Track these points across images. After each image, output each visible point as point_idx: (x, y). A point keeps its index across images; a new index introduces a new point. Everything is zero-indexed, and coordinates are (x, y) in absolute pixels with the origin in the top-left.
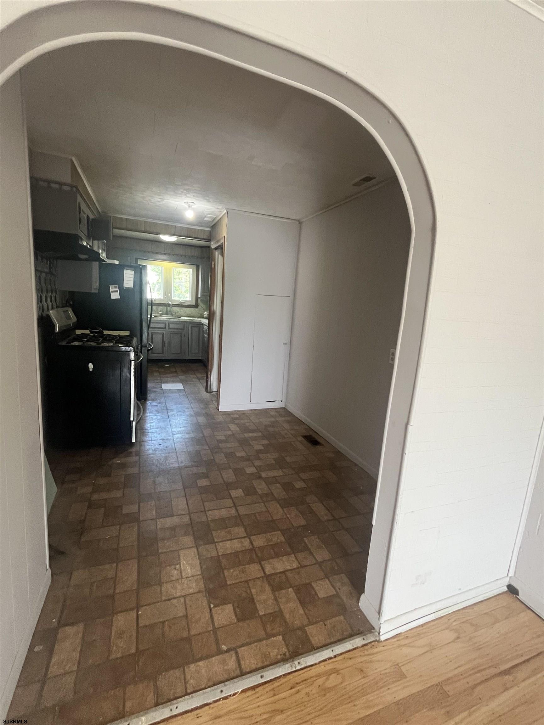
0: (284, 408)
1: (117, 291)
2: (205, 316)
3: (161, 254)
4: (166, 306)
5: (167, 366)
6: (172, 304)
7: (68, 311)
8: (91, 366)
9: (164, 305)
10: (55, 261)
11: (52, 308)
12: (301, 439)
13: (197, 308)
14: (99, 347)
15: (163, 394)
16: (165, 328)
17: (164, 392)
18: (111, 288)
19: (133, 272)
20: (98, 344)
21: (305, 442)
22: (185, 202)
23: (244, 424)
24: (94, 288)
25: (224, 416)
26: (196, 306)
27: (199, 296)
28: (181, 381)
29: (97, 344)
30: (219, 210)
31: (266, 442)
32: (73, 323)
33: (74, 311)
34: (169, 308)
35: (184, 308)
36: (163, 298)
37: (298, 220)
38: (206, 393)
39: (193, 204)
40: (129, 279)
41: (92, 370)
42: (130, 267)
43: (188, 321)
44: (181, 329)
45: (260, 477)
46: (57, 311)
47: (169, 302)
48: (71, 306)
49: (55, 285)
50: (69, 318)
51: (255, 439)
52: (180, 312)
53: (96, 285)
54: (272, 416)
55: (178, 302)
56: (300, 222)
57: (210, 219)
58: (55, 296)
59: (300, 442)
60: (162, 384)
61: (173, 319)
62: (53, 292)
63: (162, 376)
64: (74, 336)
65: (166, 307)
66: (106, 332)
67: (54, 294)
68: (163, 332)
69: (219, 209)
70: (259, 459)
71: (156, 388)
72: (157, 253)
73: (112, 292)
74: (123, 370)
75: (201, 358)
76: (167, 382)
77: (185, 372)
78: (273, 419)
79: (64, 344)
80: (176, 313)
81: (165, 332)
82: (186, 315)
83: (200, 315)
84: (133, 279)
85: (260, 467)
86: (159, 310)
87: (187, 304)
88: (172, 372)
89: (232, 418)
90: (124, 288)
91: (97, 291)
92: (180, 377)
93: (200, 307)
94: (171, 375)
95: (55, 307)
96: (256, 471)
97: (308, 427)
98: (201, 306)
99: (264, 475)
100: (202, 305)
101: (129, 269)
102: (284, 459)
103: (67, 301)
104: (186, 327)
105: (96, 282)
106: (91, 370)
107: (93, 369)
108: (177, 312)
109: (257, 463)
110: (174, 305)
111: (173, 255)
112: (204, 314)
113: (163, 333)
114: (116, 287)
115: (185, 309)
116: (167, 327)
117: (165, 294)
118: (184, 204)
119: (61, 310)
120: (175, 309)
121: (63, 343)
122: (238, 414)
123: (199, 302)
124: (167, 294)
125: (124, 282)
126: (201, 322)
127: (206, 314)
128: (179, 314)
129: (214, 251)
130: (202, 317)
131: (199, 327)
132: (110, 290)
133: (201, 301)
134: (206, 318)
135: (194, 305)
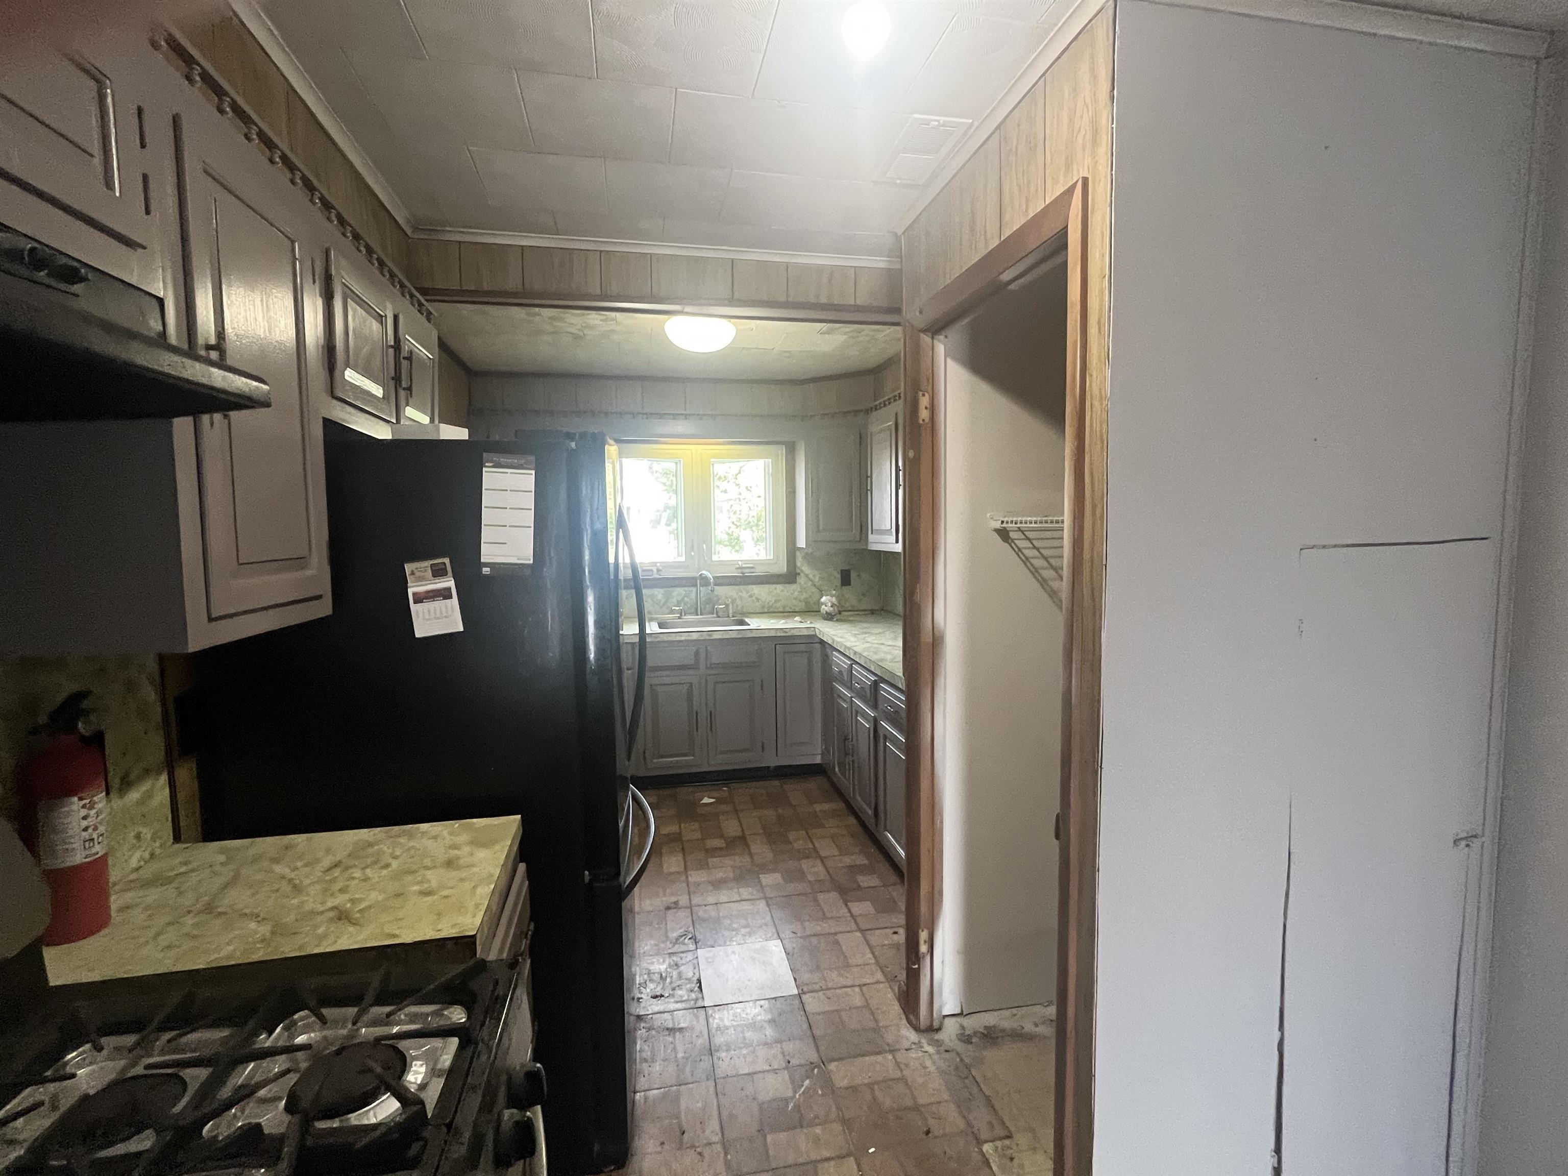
1: (446, 594)
2: (824, 609)
3: (675, 416)
4: (696, 586)
5: (706, 800)
6: (715, 578)
9: (690, 582)
13: (794, 582)
16: (696, 667)
18: (416, 579)
19: (528, 479)
26: (790, 577)
27: (801, 542)
28: (774, 918)
34: (704, 592)
35: (750, 587)
36: (683, 559)
38: (915, 1032)
40: (507, 520)
42: (510, 450)
43: (770, 632)
47: (704, 572)
52: (738, 602)
55: (733, 568)
60: (699, 951)
63: (696, 877)
65: (694, 589)
68: (691, 680)
72: (661, 416)
73: (420, 599)
75: (818, 760)
76: (718, 932)
80: (727, 606)
81: (695, 681)
82: (759, 609)
83: (804, 608)
84: (529, 517)
86: (674, 600)
87: (760, 571)
90: (486, 570)
92: (762, 877)
93: (801, 580)
98: (809, 577)
101: (508, 460)
104: (765, 656)
108: (731, 602)
110: (722, 581)
111: (713, 417)
112: (819, 604)
113: (692, 685)
114: (438, 572)
115: (756, 590)
116: (702, 663)
117: (691, 546)
120: (721, 591)
123: (799, 564)
124: (695, 548)
125: (486, 534)
126: (815, 636)
127: (827, 602)
128: (737, 606)
129: (926, 339)
130: (811, 610)
131: (809, 653)
132: (410, 591)
133: (804, 557)
134: (829, 617)
135: (782, 575)
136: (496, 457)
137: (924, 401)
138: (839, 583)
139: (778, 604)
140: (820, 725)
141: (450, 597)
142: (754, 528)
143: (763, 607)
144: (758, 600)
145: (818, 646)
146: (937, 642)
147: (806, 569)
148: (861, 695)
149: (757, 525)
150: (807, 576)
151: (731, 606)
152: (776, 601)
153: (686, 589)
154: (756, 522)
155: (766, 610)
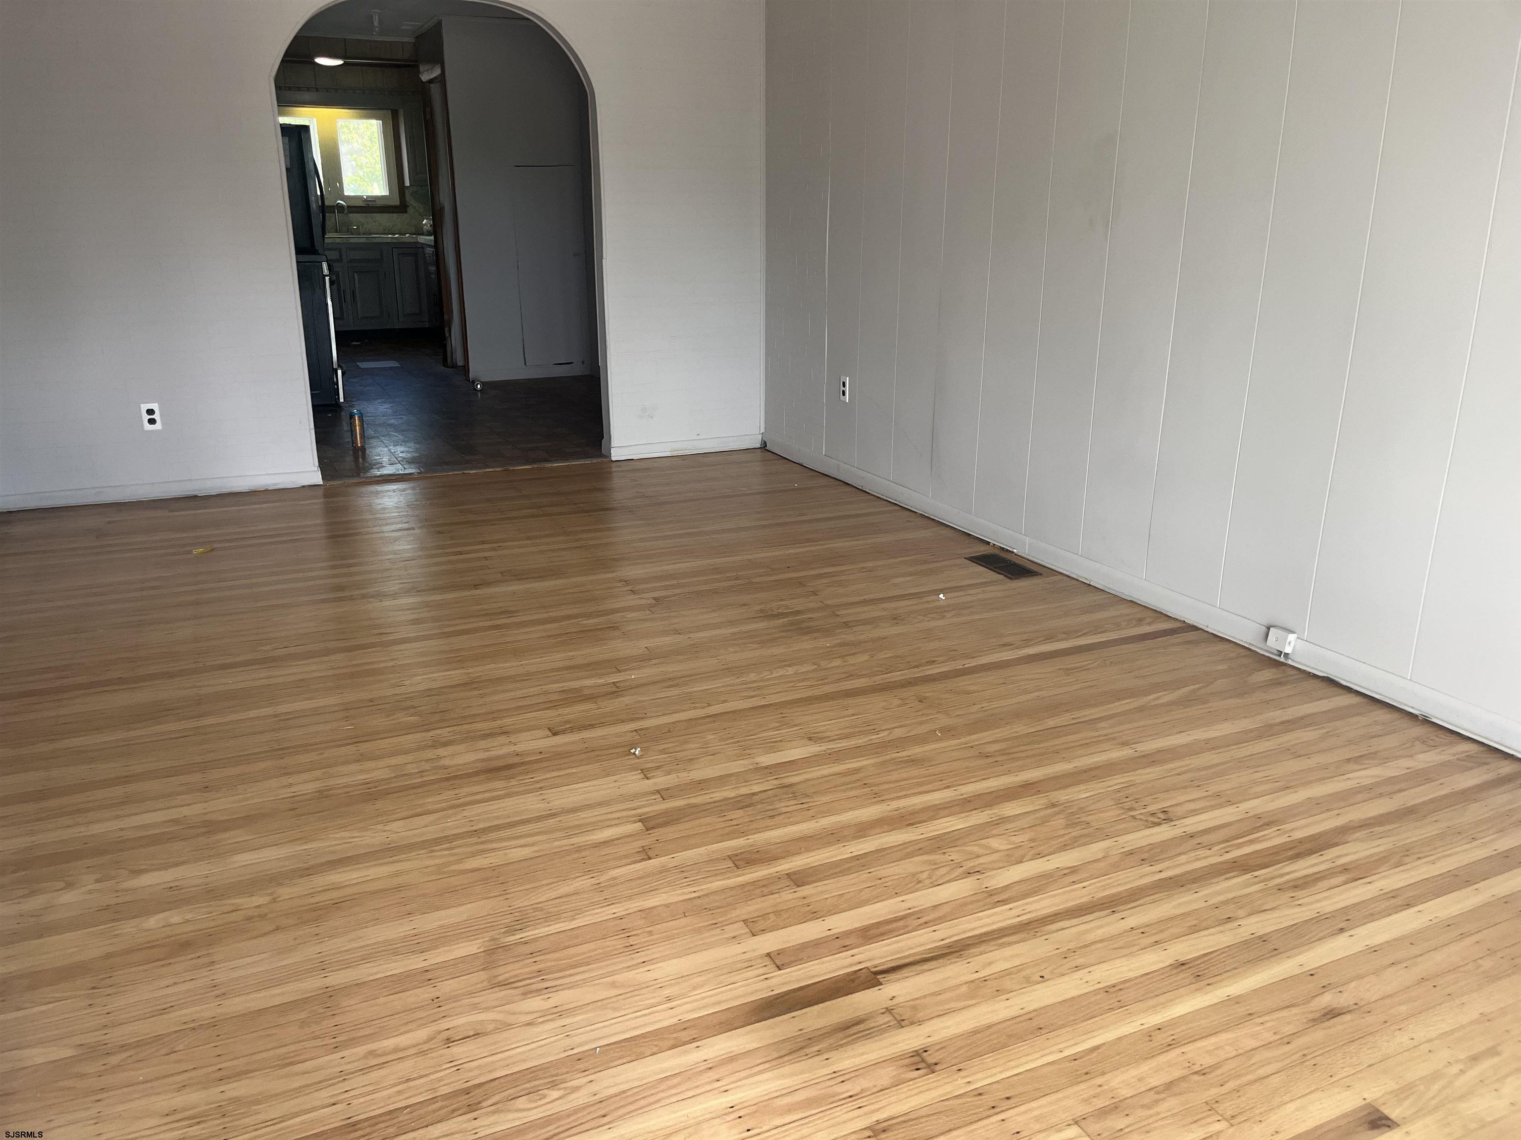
0: (589, 376)
2: (425, 228)
3: (309, 90)
4: (336, 211)
5: (355, 343)
6: (348, 207)
13: (405, 212)
15: (363, 372)
17: (365, 370)
26: (402, 208)
27: (407, 183)
28: (394, 359)
34: (341, 216)
35: (374, 215)
38: (445, 368)
43: (390, 241)
44: (376, 260)
47: (339, 203)
52: (367, 224)
55: (359, 200)
60: (357, 363)
61: (356, 239)
63: (352, 355)
65: (334, 215)
72: (299, 89)
75: (427, 325)
76: (365, 361)
77: (397, 349)
80: (358, 226)
82: (381, 229)
83: (412, 228)
87: (379, 204)
93: (410, 210)
98: (415, 208)
100: (415, 205)
104: (385, 254)
108: (360, 223)
110: (351, 208)
111: (336, 90)
112: (421, 225)
115: (379, 217)
116: (345, 258)
120: (354, 217)
123: (407, 199)
124: (333, 185)
127: (427, 224)
128: (365, 227)
130: (417, 230)
131: (414, 254)
133: (411, 194)
134: (428, 233)
135: (395, 207)
139: (394, 227)
140: (426, 303)
143: (384, 228)
144: (380, 225)
145: (420, 250)
147: (413, 202)
150: (412, 206)
151: (361, 226)
152: (393, 225)
153: (330, 213)
155: (386, 230)
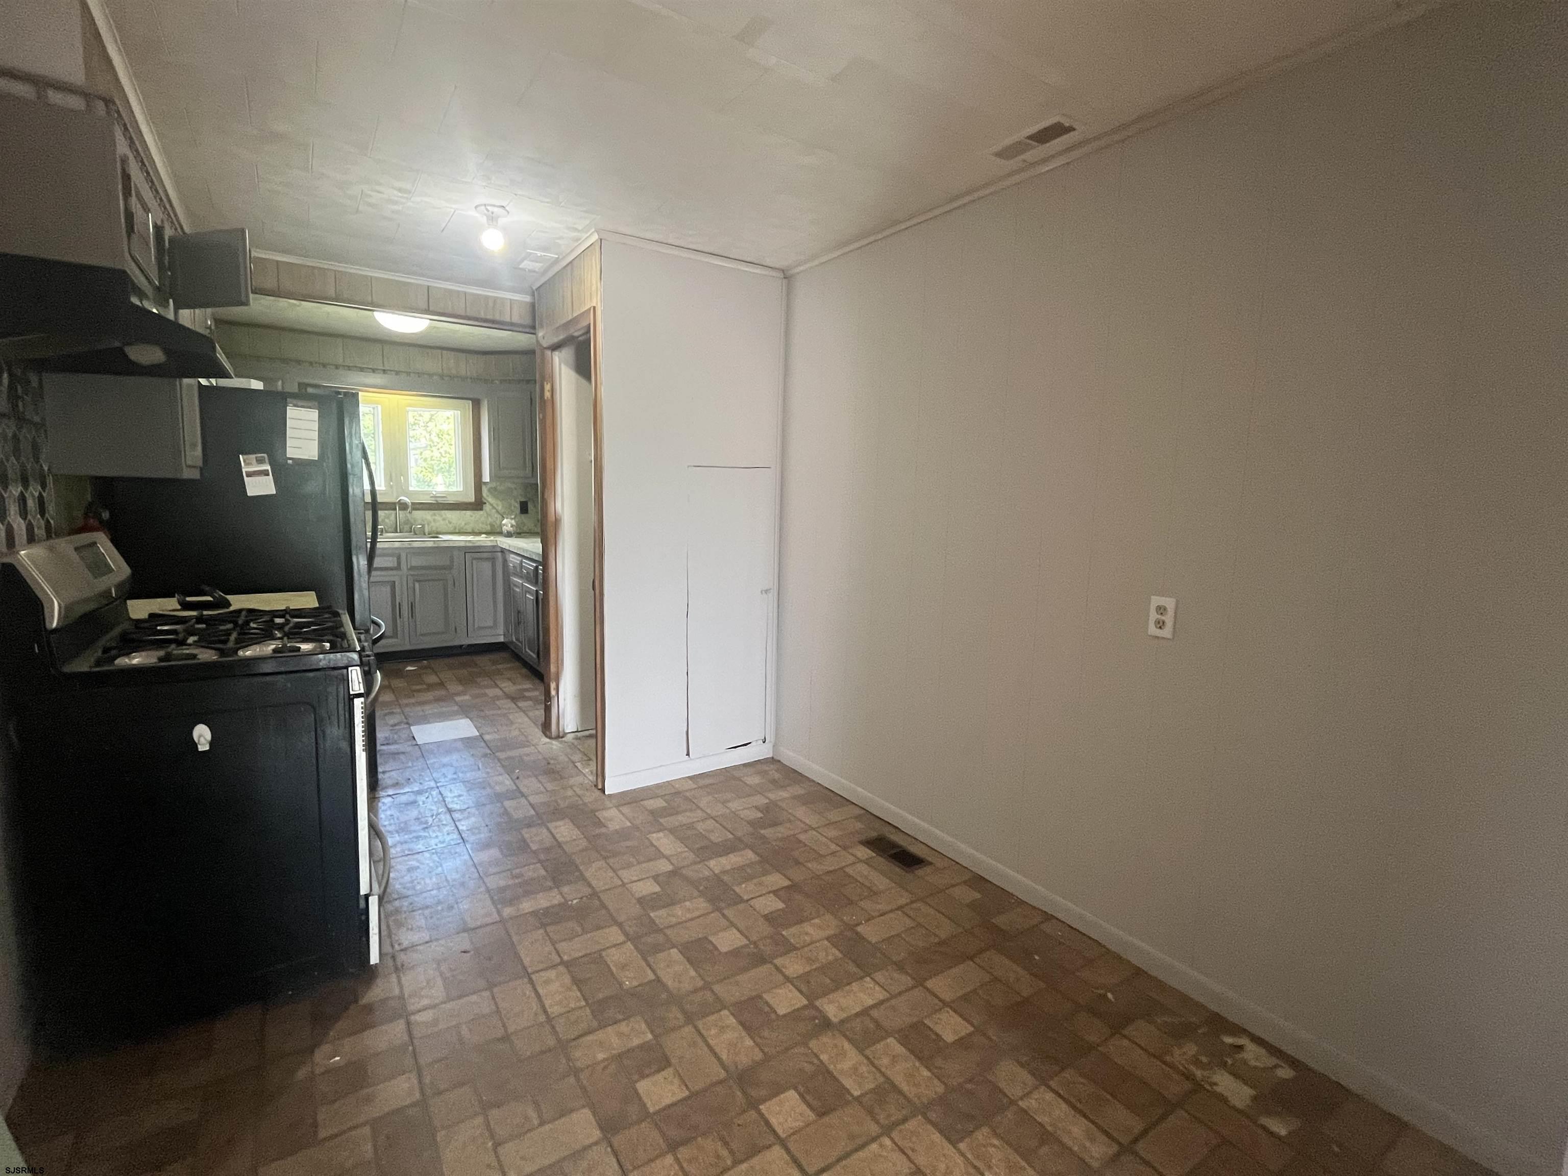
0: (772, 761)
1: (265, 473)
2: (505, 529)
3: (374, 371)
4: (396, 509)
5: (409, 668)
6: (412, 503)
7: (95, 544)
8: (202, 735)
10: (34, 379)
11: (31, 539)
12: (864, 852)
13: (481, 509)
14: (231, 666)
15: (421, 760)
16: (398, 568)
17: (423, 752)
18: (247, 464)
19: (314, 414)
20: (222, 653)
21: (881, 861)
22: (476, 207)
23: (690, 826)
24: (189, 463)
25: (625, 809)
26: (478, 505)
27: (486, 478)
28: (465, 711)
29: (221, 656)
30: (575, 234)
31: (777, 880)
32: (119, 586)
33: (115, 542)
34: (401, 515)
35: (444, 512)
37: (783, 271)
38: (548, 740)
39: (501, 210)
40: (304, 434)
41: (207, 748)
42: (303, 396)
43: (462, 544)
44: (443, 568)
45: (826, 1024)
46: (51, 549)
47: (402, 498)
48: (103, 526)
49: (37, 459)
50: (99, 568)
51: (744, 874)
52: (434, 523)
53: (194, 455)
54: (756, 790)
55: (428, 497)
56: (787, 276)
57: (537, 266)
58: (41, 496)
59: (867, 862)
60: (412, 727)
61: (420, 542)
62: (32, 482)
63: (405, 701)
64: (126, 626)
65: (393, 512)
66: (238, 602)
67: (34, 490)
68: (392, 579)
69: (576, 230)
70: (789, 948)
71: (395, 742)
72: (362, 369)
73: (249, 475)
74: (324, 732)
75: (501, 639)
76: (424, 720)
77: (468, 681)
78: (761, 800)
79: (85, 669)
80: (423, 526)
81: (396, 579)
82: (451, 529)
83: (488, 528)
84: (315, 435)
85: (805, 978)
87: (451, 500)
88: (430, 687)
89: (652, 812)
90: (290, 462)
91: (195, 475)
92: (458, 699)
93: (487, 507)
94: (430, 696)
95: (40, 532)
96: (805, 1002)
97: (863, 812)
99: (832, 1009)
100: (493, 502)
101: (300, 403)
102: (857, 933)
103: (90, 510)
104: (455, 559)
105: (194, 445)
106: (204, 747)
107: (211, 744)
108: (426, 522)
109: (794, 966)
110: (419, 506)
111: (408, 374)
112: (501, 526)
113: (394, 582)
114: (260, 461)
115: (449, 514)
116: (404, 566)
118: (473, 213)
119: (65, 545)
120: (419, 515)
121: (83, 665)
122: (662, 797)
123: (484, 495)
124: (394, 478)
125: (289, 443)
126: (497, 546)
127: (508, 524)
128: (432, 527)
129: (548, 353)
130: (495, 531)
131: (493, 560)
132: (244, 470)
133: (489, 490)
134: (509, 535)
135: (470, 504)
136: (295, 402)
137: (547, 387)
138: (518, 511)
139: (467, 527)
140: (502, 615)
141: (268, 475)
142: (446, 474)
143: (455, 528)
144: (450, 523)
145: (499, 554)
146: (557, 522)
147: (490, 499)
148: (527, 578)
149: (449, 471)
150: (491, 505)
151: (426, 526)
152: (465, 524)
153: (386, 512)
154: (447, 468)
155: (457, 531)
